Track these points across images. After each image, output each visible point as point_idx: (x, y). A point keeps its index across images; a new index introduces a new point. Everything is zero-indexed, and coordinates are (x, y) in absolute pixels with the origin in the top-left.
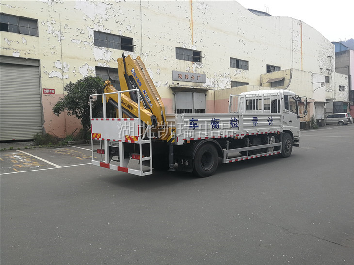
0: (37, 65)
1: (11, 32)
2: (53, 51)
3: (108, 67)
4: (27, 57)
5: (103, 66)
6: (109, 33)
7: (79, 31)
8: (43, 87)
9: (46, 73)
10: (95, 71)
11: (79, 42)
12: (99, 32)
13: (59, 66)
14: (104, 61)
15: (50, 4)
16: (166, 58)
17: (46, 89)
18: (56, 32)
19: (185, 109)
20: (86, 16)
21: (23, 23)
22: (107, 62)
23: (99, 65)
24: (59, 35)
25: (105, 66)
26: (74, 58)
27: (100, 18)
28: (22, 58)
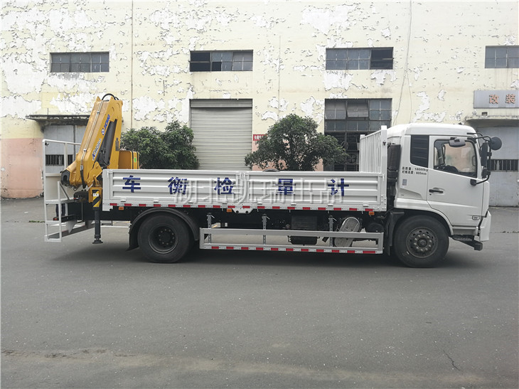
0: (250, 106)
1: (224, 70)
2: (269, 86)
3: (346, 97)
4: (238, 97)
5: (336, 97)
6: (351, 47)
7: (305, 54)
8: (253, 133)
9: (258, 114)
10: (324, 106)
11: (304, 68)
12: (334, 49)
13: (274, 104)
14: (339, 90)
15: (268, 26)
16: (461, 70)
17: (256, 135)
18: (274, 62)
19: (500, 160)
20: (316, 31)
21: (237, 58)
22: (343, 91)
23: (331, 96)
24: (278, 64)
25: (340, 96)
26: (295, 91)
27: (338, 27)
28: (233, 99)
